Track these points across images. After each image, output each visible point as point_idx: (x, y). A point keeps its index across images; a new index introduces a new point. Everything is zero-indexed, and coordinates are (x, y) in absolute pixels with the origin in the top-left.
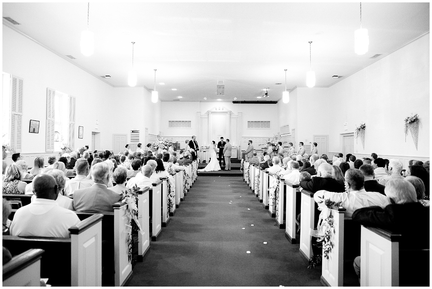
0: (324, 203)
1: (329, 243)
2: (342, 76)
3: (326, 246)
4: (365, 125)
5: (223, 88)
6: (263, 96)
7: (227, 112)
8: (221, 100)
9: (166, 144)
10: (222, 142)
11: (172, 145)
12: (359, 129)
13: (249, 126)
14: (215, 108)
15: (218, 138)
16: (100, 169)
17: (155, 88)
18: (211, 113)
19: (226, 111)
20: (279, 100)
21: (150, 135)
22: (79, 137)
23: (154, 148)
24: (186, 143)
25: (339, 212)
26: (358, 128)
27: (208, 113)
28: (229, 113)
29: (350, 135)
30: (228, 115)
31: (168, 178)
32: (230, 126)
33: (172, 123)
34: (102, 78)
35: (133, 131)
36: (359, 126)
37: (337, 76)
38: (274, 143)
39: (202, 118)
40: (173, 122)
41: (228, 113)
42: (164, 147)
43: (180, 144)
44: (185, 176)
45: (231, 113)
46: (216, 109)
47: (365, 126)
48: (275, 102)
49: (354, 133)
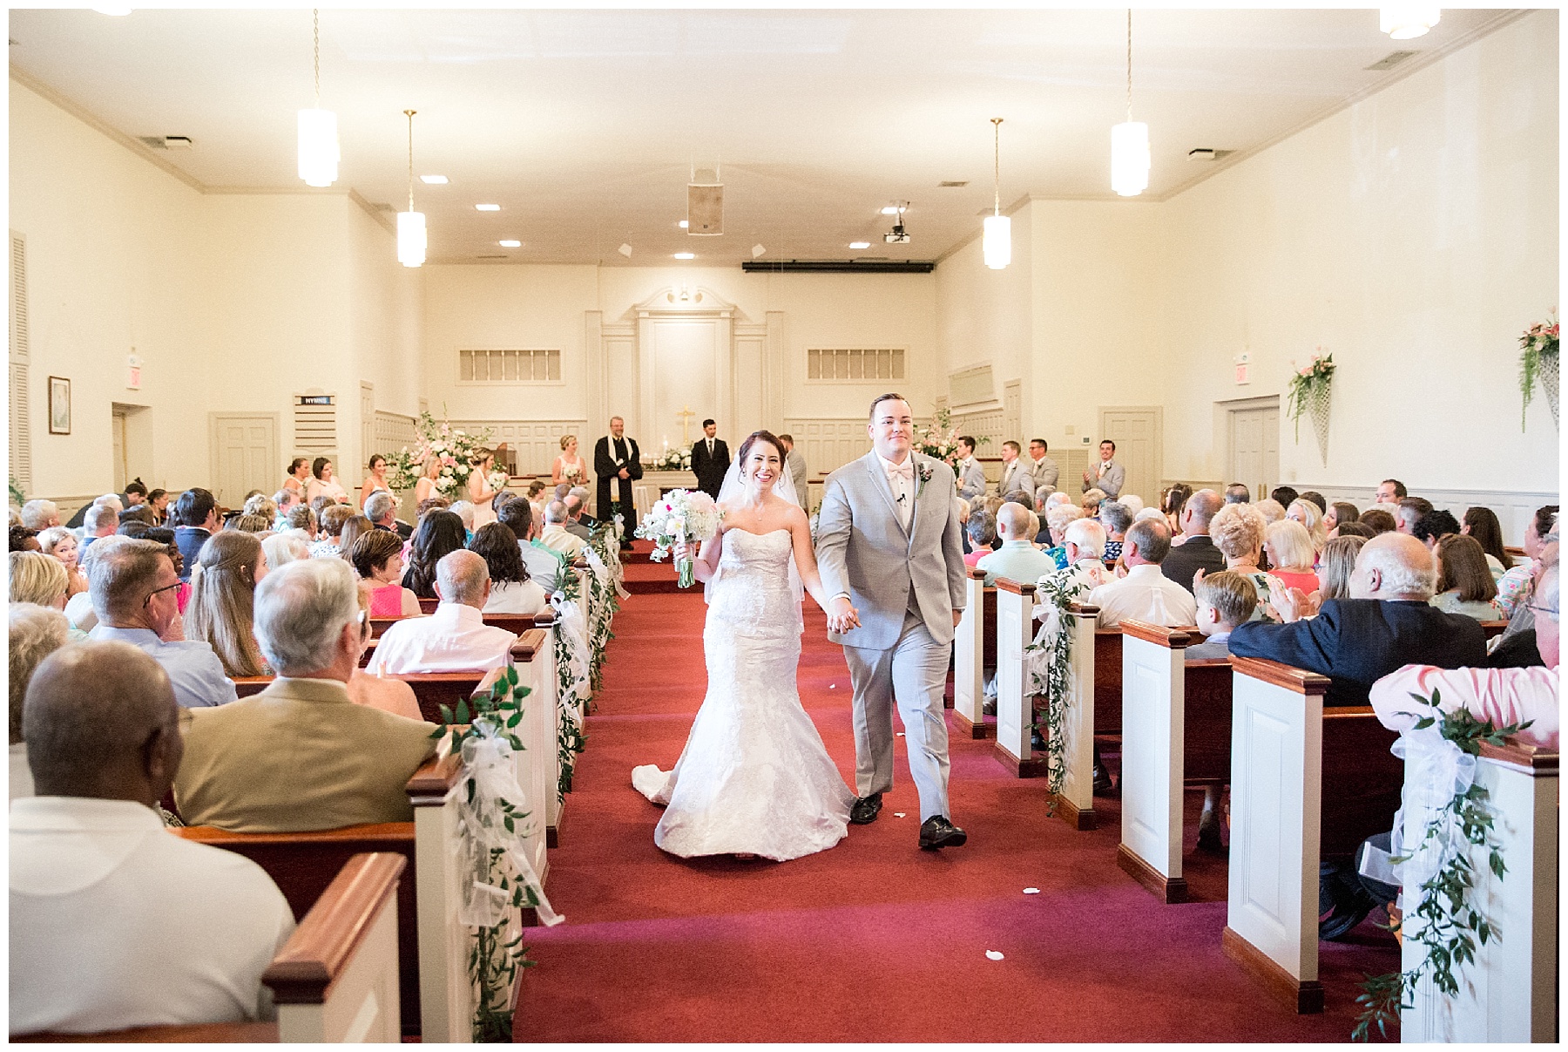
0: (1435, 728)
1: (1463, 916)
2: (1230, 152)
3: (1441, 930)
4: (1330, 360)
5: (718, 199)
6: (885, 239)
7: (716, 313)
8: (691, 256)
9: (460, 455)
10: (708, 444)
11: (485, 460)
12: (1308, 381)
13: (813, 372)
14: (666, 295)
15: (678, 423)
16: (301, 594)
17: (411, 196)
18: (647, 315)
19: (714, 306)
20: (942, 257)
21: (379, 416)
22: (54, 429)
23: (407, 473)
24: (564, 449)
25: (1532, 770)
26: (1300, 377)
27: (635, 317)
28: (728, 315)
29: (1265, 405)
30: (723, 326)
31: (559, 615)
32: (732, 369)
33: (477, 362)
34: (148, 147)
35: (304, 398)
36: (1306, 367)
37: (1211, 151)
38: (935, 445)
39: (609, 338)
40: (479, 357)
41: (723, 315)
42: (454, 470)
43: (515, 452)
44: (598, 600)
45: (736, 315)
46: (670, 298)
47: (1332, 368)
48: (925, 268)
49: (1278, 395)
